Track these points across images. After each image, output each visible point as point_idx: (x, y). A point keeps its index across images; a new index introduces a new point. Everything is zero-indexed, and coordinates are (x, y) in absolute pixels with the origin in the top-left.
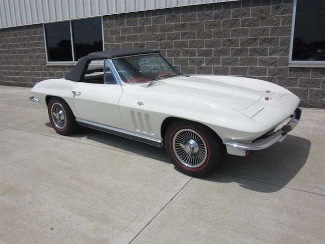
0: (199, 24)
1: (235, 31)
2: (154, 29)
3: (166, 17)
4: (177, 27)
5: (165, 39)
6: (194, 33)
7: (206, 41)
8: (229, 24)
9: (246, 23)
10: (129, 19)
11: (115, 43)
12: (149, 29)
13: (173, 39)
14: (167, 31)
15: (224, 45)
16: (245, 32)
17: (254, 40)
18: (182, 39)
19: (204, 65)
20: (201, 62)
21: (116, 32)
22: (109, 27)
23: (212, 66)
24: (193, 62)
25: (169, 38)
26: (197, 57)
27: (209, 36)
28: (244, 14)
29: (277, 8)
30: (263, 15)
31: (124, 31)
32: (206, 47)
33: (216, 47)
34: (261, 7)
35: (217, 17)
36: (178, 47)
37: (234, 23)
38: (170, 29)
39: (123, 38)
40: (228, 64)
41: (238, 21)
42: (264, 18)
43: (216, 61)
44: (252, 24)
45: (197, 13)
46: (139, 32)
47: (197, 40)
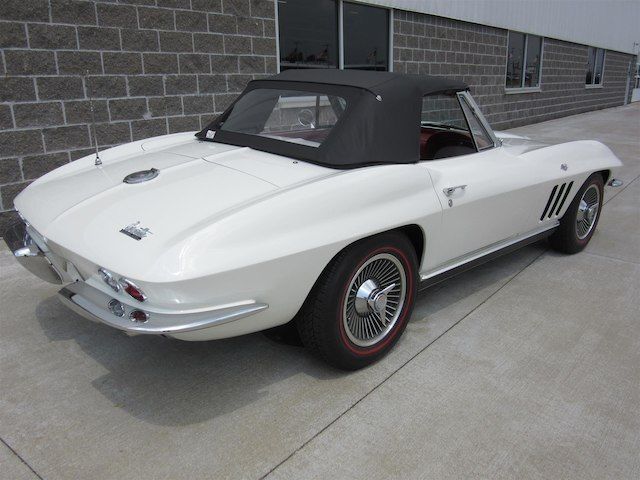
0: (124, 10)
1: (200, 38)
5: (24, 44)
6: (116, 35)
7: (147, 57)
8: (189, 21)
9: (218, 24)
13: (55, 46)
14: (28, 16)
15: (187, 69)
16: (216, 43)
17: (232, 59)
18: (82, 47)
19: (148, 116)
20: (142, 109)
23: (167, 117)
24: (120, 110)
25: (41, 40)
26: (129, 97)
27: (148, 43)
28: (213, 6)
30: (240, 13)
32: (149, 71)
33: (169, 72)
36: (72, 71)
37: (198, 22)
40: (197, 110)
41: (204, 16)
42: (241, 19)
43: (172, 105)
47: (123, 52)
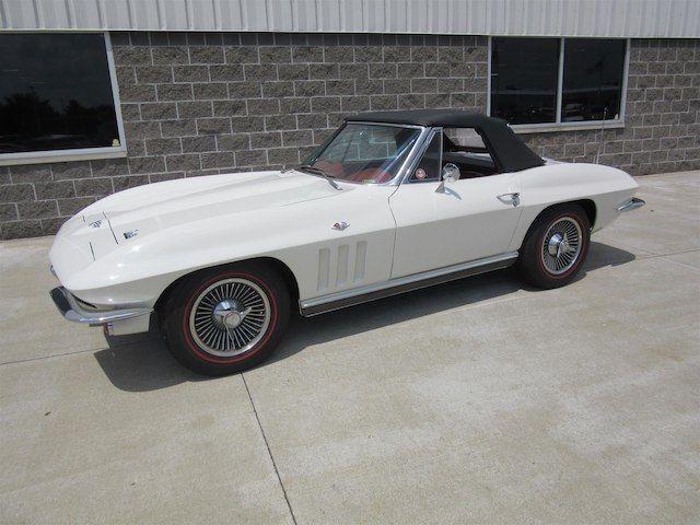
0: (359, 67)
1: (417, 82)
2: (267, 72)
3: (292, 49)
4: (317, 71)
5: (292, 94)
6: (352, 84)
7: (373, 99)
8: (409, 71)
9: (434, 70)
10: (199, 47)
11: (158, 102)
12: (252, 72)
13: (311, 95)
14: (296, 77)
16: (430, 85)
17: (444, 96)
18: (328, 94)
21: (159, 75)
22: (137, 61)
25: (302, 92)
27: (376, 89)
28: (430, 57)
29: (470, 51)
30: (454, 60)
31: (186, 72)
32: (374, 108)
34: (451, 48)
35: (389, 57)
36: (320, 110)
37: (416, 70)
38: (303, 74)
39: (184, 90)
41: (421, 66)
42: (454, 65)
44: (442, 72)
45: (353, 48)
46: (226, 78)
47: (356, 96)
